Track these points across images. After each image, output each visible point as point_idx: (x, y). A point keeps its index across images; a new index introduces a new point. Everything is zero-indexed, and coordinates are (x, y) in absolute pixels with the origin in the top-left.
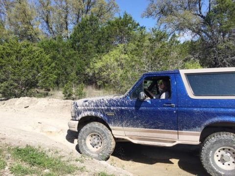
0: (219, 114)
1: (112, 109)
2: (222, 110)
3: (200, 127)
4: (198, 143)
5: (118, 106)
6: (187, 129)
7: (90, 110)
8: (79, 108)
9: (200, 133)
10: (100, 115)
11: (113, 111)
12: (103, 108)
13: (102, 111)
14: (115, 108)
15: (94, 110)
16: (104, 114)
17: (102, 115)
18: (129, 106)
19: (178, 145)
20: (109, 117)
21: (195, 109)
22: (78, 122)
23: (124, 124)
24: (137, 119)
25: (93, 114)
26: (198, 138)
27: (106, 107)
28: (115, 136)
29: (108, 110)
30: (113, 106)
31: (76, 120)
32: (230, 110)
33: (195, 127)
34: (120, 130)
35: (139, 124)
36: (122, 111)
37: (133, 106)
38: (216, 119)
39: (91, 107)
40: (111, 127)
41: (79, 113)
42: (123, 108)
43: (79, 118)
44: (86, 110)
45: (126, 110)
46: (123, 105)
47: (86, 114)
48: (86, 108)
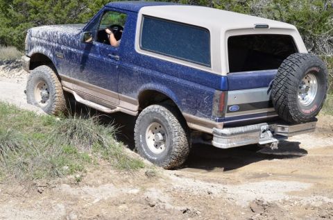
0: (154, 79)
1: (62, 48)
2: (157, 74)
3: (136, 92)
4: (135, 114)
5: (68, 45)
7: (42, 45)
9: (136, 100)
11: (62, 52)
12: (54, 44)
13: (53, 50)
14: (65, 48)
15: (46, 46)
16: (54, 54)
17: (51, 55)
18: (78, 48)
19: (119, 113)
20: (58, 60)
21: (136, 68)
22: (29, 59)
23: (71, 72)
25: (44, 50)
26: (136, 108)
27: (57, 45)
28: (65, 88)
29: (58, 49)
30: (64, 45)
31: (28, 56)
32: (164, 76)
33: (133, 92)
35: (85, 77)
36: (71, 53)
37: (81, 50)
39: (43, 41)
40: (60, 74)
41: (32, 46)
42: (72, 50)
43: (30, 54)
44: (38, 44)
45: (75, 53)
46: (73, 44)
47: (37, 49)
48: (39, 40)
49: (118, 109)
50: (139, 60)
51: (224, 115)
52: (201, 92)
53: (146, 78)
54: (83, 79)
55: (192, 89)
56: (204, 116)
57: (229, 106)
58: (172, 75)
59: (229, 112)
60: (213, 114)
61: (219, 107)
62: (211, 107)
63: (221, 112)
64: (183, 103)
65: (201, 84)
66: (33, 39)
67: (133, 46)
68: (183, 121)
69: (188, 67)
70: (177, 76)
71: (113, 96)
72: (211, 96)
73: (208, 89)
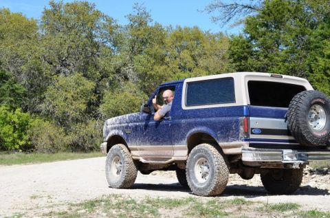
0: (196, 124)
1: (130, 125)
2: (199, 120)
3: (185, 139)
4: (184, 158)
5: (134, 122)
7: (115, 128)
9: (187, 146)
10: (121, 133)
11: (130, 128)
12: (124, 125)
13: (123, 129)
14: (132, 124)
15: (118, 128)
16: (124, 132)
18: (142, 121)
20: (127, 135)
21: (183, 121)
22: (106, 143)
23: (138, 141)
24: (146, 135)
25: (117, 132)
26: (186, 152)
27: (126, 124)
28: (134, 157)
29: (127, 127)
30: (131, 122)
31: (106, 141)
32: (204, 119)
33: (182, 140)
35: (147, 141)
36: (136, 126)
37: (144, 121)
39: (116, 125)
40: (129, 146)
41: (107, 132)
42: (137, 124)
43: (107, 138)
44: (112, 129)
45: (139, 126)
46: (138, 120)
47: (112, 133)
48: (113, 126)
49: (173, 159)
50: (185, 114)
51: (248, 136)
52: (231, 122)
53: (191, 126)
54: (146, 144)
55: (224, 122)
56: (234, 140)
57: (252, 129)
58: (209, 117)
59: (252, 133)
60: (240, 136)
61: (244, 128)
62: (238, 131)
63: (246, 133)
64: (218, 135)
65: (229, 116)
66: (108, 127)
67: (181, 105)
68: (220, 149)
69: (220, 108)
70: (212, 116)
71: (170, 149)
72: (237, 122)
73: (235, 118)
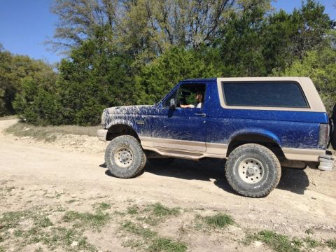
0: (248, 126)
1: (143, 117)
2: (251, 121)
3: (227, 138)
4: (223, 157)
5: (149, 114)
6: (214, 141)
7: (120, 118)
8: (110, 115)
9: (227, 145)
10: (130, 123)
11: (143, 119)
12: (134, 115)
13: (133, 120)
14: (146, 116)
15: (125, 118)
16: (134, 123)
17: (132, 124)
18: (160, 114)
19: (205, 158)
20: (139, 126)
21: (225, 120)
22: (107, 131)
23: (153, 133)
24: (167, 128)
25: (123, 121)
26: (225, 151)
27: (137, 115)
28: (144, 148)
29: (138, 118)
30: (144, 114)
31: (105, 129)
32: (259, 122)
33: (223, 139)
34: (149, 140)
35: (169, 135)
36: (152, 119)
37: (164, 115)
38: (243, 131)
39: (122, 115)
40: (140, 137)
41: (109, 121)
42: (154, 116)
43: (109, 126)
44: (116, 118)
45: (157, 119)
46: (154, 113)
47: (116, 122)
48: (117, 115)
49: (205, 155)
50: (227, 113)
52: (305, 128)
55: (293, 127)
56: (309, 147)
60: (321, 143)
62: (317, 138)
64: (284, 140)
73: (312, 125)
